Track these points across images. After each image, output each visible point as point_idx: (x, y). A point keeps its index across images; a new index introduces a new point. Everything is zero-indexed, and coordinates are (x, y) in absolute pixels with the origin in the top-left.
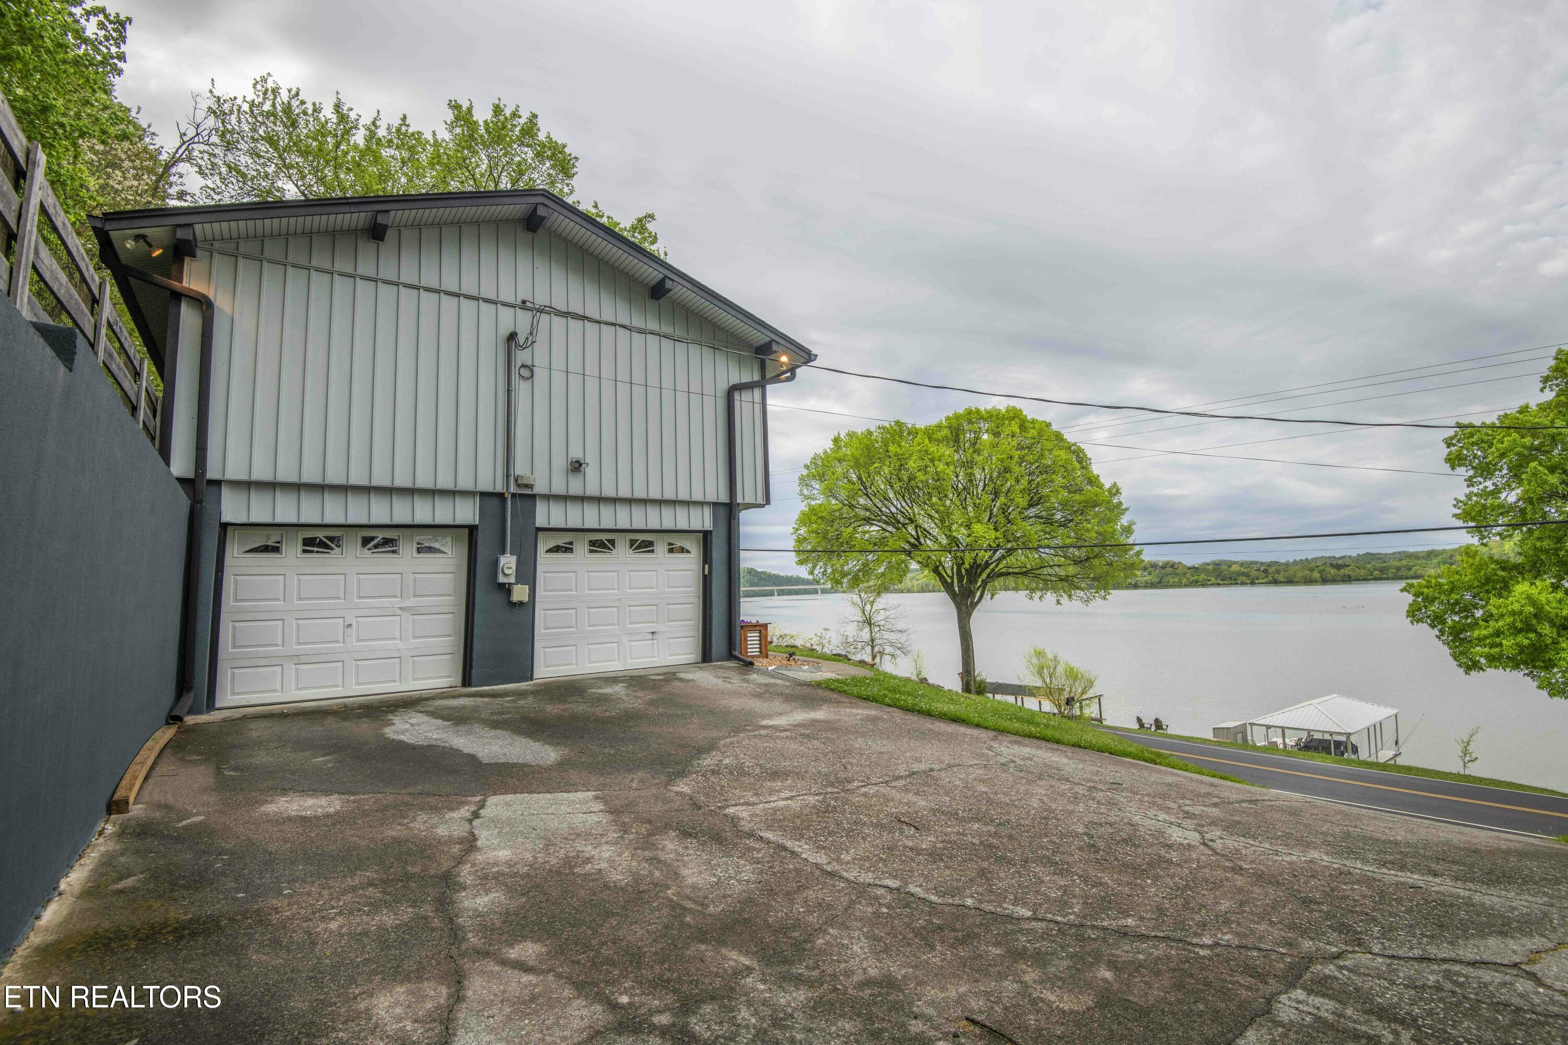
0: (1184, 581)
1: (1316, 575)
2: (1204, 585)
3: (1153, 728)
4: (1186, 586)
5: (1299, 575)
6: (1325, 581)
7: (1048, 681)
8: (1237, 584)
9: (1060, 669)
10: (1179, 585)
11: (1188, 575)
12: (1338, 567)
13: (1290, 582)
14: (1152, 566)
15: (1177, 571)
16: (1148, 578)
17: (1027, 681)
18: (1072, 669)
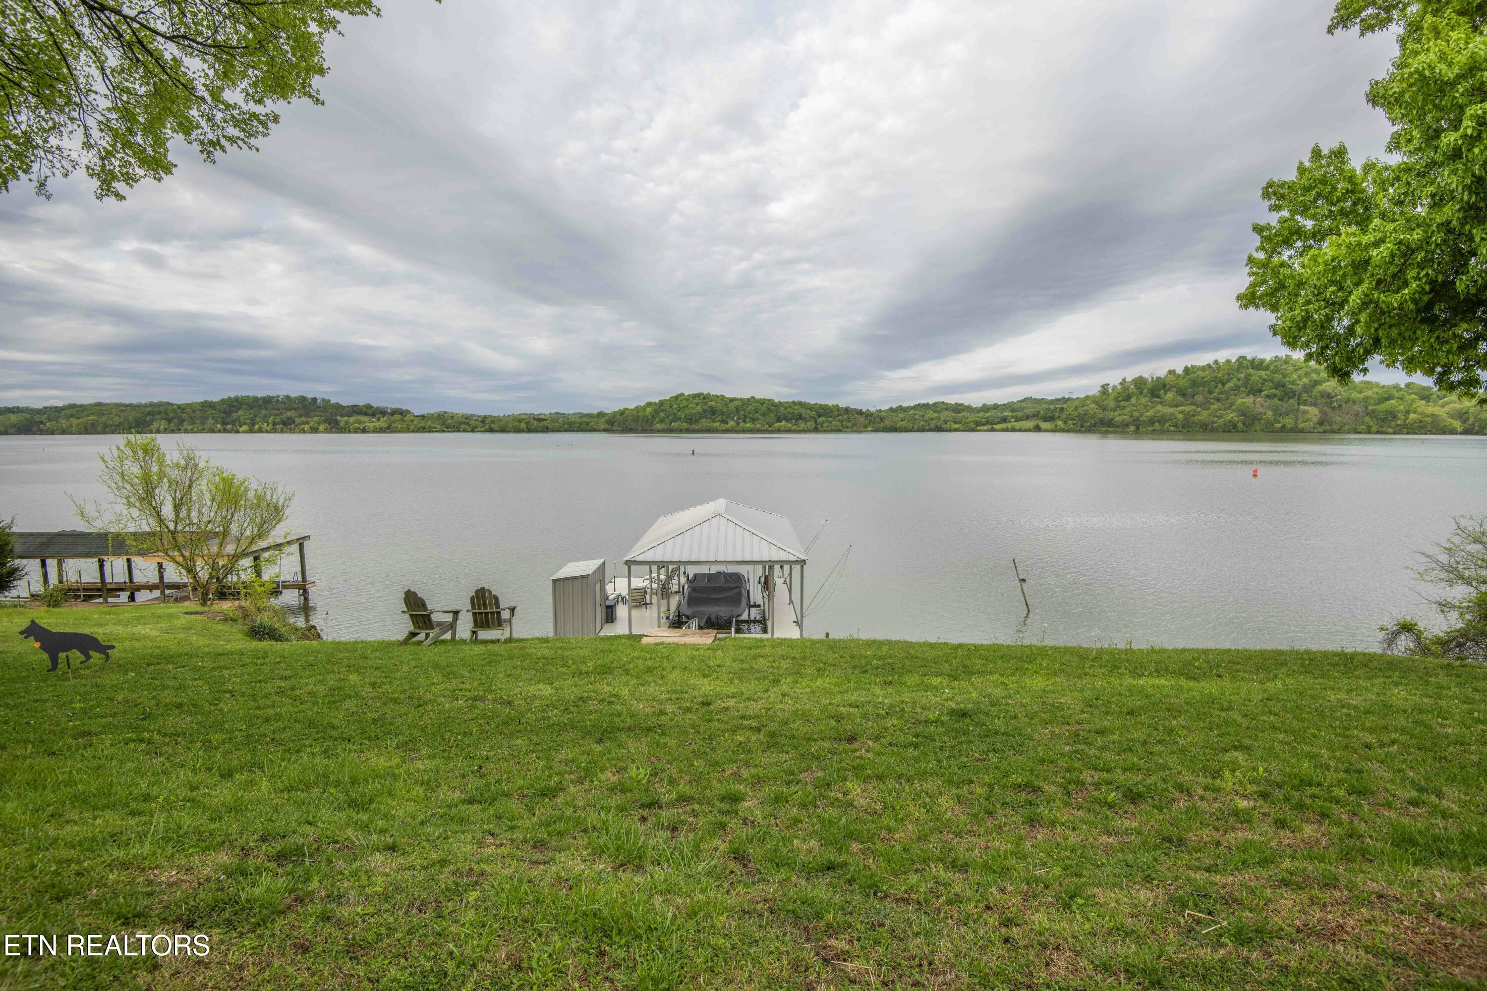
0: (412, 427)
1: (523, 425)
2: (430, 430)
3: (465, 627)
4: (413, 432)
5: (510, 425)
6: (529, 430)
7: (168, 511)
8: (459, 431)
9: (203, 489)
10: (407, 430)
11: (415, 422)
12: (540, 420)
13: (503, 430)
14: (381, 413)
15: (405, 419)
16: (377, 424)
17: (108, 517)
18: (228, 482)
